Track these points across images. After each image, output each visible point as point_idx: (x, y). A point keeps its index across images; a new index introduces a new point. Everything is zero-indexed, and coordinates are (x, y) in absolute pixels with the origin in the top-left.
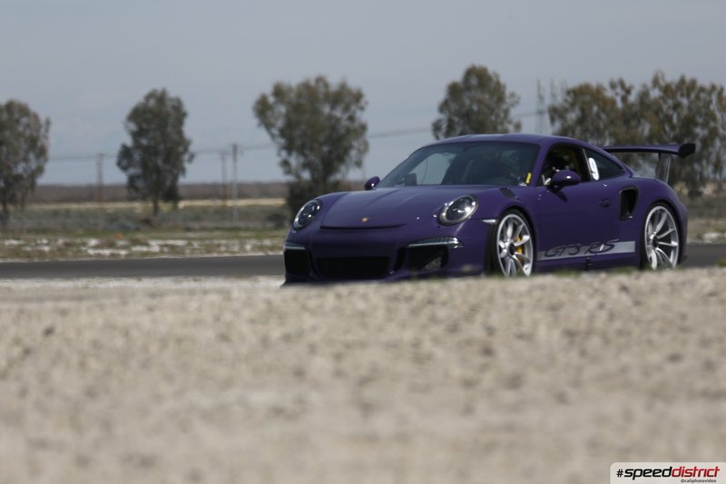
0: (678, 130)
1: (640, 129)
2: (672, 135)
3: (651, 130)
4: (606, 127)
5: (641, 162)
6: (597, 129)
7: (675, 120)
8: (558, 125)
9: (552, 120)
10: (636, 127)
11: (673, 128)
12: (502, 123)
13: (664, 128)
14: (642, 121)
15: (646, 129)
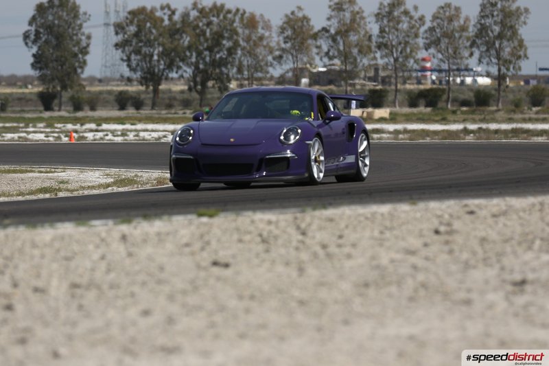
0: (210, 42)
1: (182, 41)
2: (205, 45)
3: (189, 42)
4: (155, 39)
5: (181, 64)
6: (149, 41)
7: (208, 34)
8: (120, 37)
9: (117, 33)
10: (179, 40)
11: (207, 40)
12: (77, 35)
13: (199, 40)
14: (184, 36)
15: (186, 40)
